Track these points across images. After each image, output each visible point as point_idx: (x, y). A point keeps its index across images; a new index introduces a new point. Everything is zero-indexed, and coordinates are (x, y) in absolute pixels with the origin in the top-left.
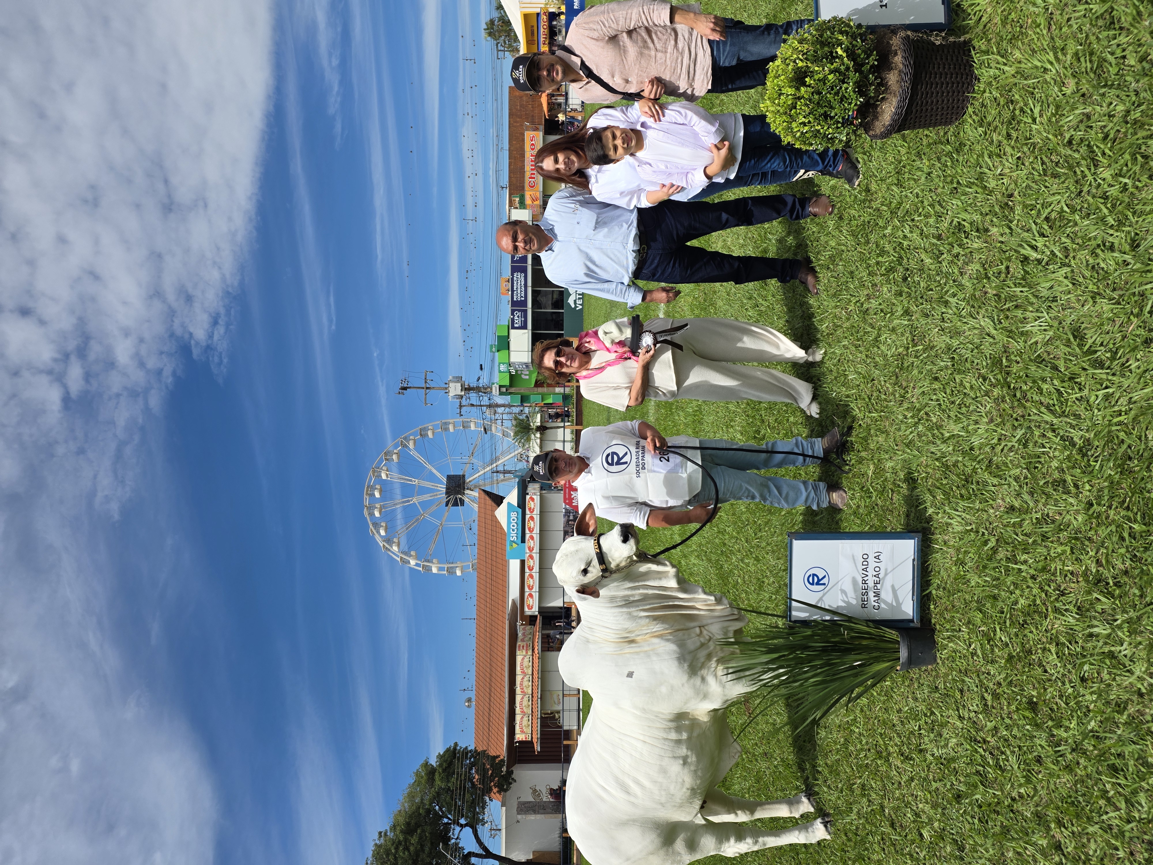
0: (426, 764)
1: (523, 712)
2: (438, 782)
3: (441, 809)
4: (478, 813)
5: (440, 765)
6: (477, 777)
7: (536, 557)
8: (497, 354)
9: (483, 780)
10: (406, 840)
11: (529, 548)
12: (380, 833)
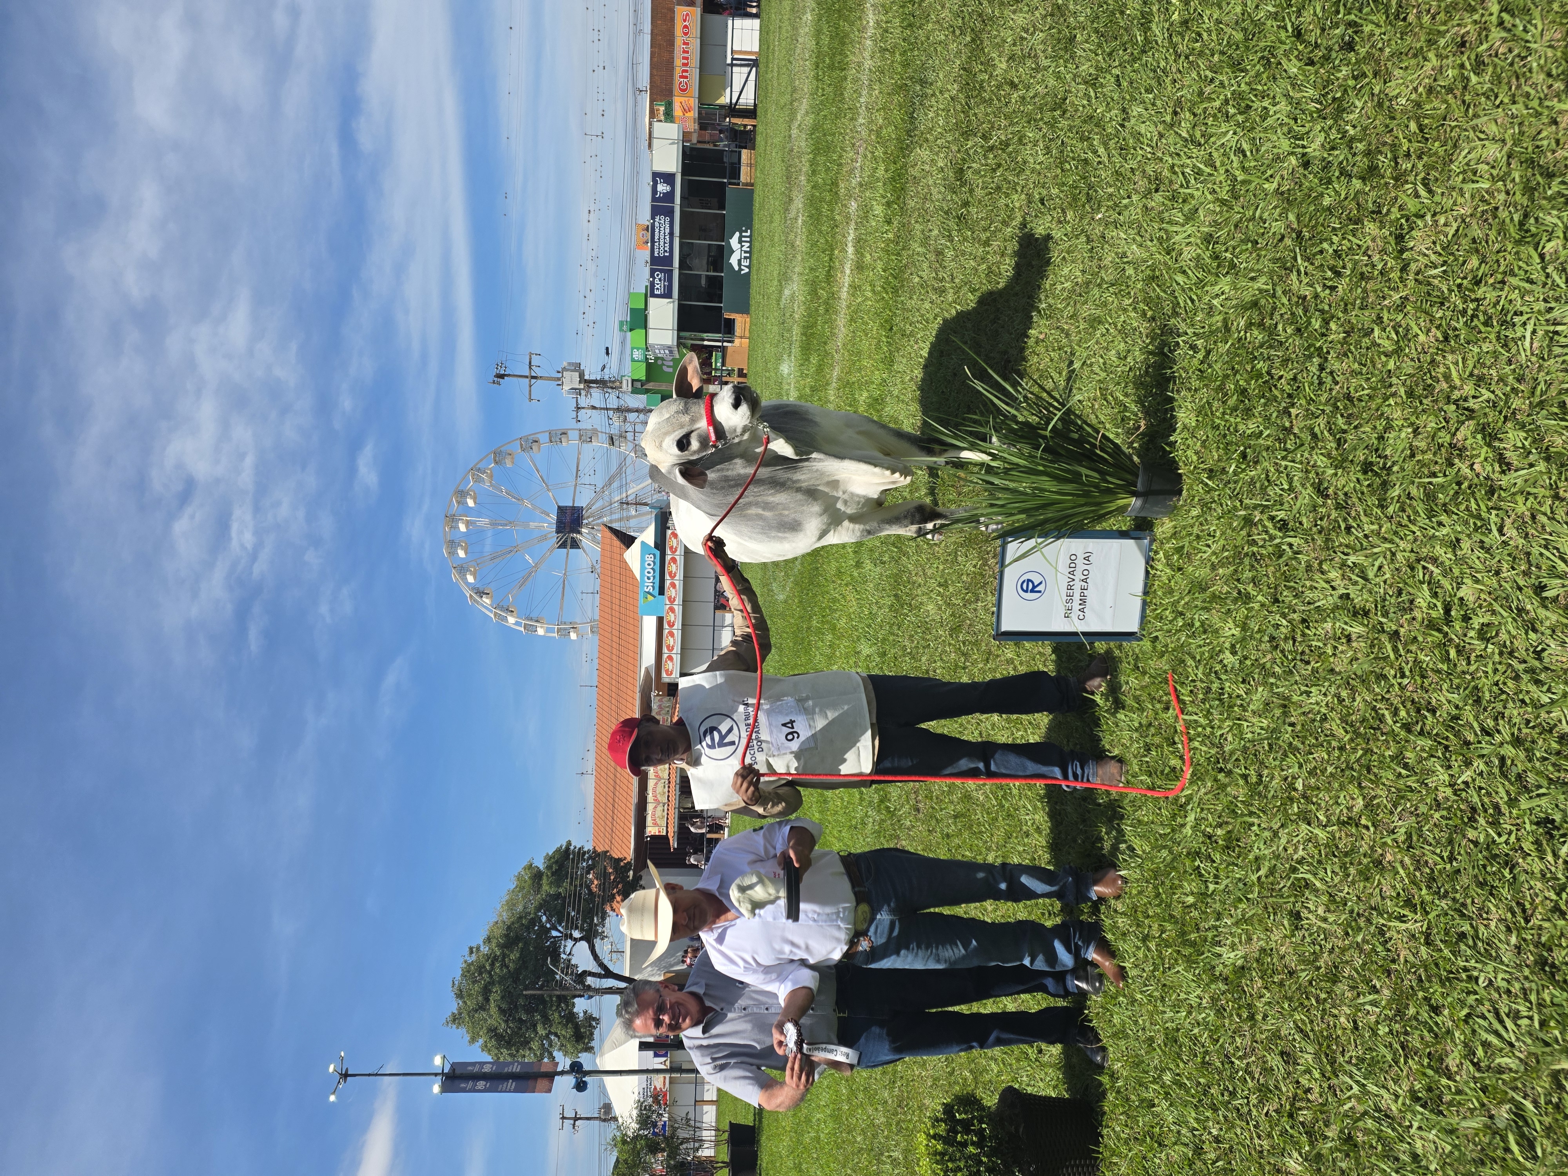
0: (530, 866)
1: (657, 801)
2: (545, 887)
3: (549, 921)
4: (596, 925)
5: (549, 867)
6: (596, 882)
7: (678, 609)
8: (629, 334)
9: (602, 887)
10: (504, 956)
11: (670, 598)
12: (471, 949)
